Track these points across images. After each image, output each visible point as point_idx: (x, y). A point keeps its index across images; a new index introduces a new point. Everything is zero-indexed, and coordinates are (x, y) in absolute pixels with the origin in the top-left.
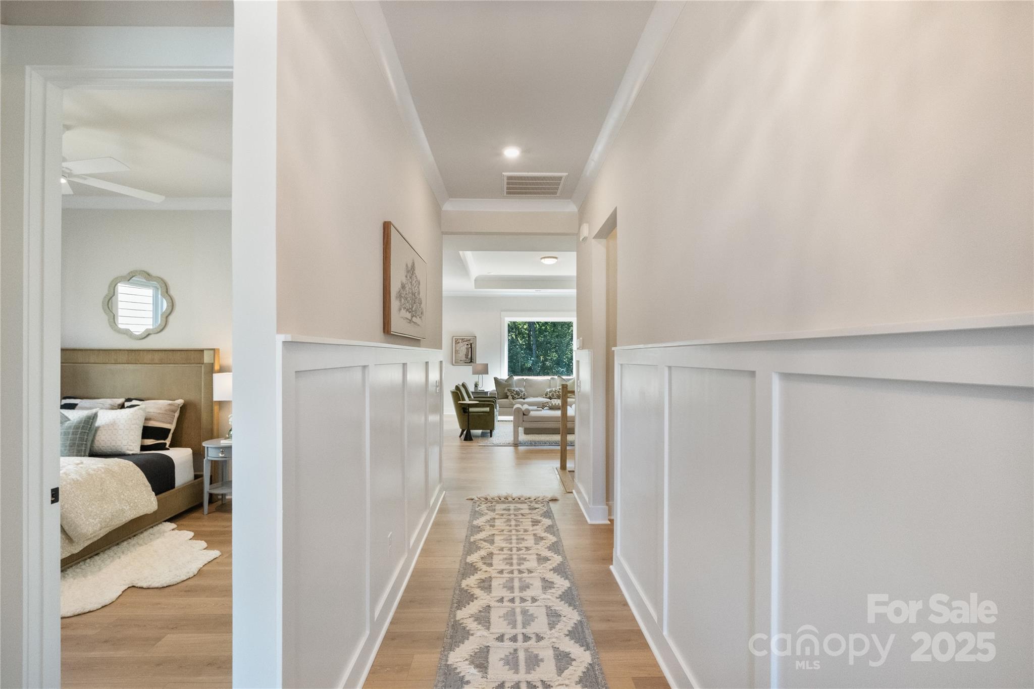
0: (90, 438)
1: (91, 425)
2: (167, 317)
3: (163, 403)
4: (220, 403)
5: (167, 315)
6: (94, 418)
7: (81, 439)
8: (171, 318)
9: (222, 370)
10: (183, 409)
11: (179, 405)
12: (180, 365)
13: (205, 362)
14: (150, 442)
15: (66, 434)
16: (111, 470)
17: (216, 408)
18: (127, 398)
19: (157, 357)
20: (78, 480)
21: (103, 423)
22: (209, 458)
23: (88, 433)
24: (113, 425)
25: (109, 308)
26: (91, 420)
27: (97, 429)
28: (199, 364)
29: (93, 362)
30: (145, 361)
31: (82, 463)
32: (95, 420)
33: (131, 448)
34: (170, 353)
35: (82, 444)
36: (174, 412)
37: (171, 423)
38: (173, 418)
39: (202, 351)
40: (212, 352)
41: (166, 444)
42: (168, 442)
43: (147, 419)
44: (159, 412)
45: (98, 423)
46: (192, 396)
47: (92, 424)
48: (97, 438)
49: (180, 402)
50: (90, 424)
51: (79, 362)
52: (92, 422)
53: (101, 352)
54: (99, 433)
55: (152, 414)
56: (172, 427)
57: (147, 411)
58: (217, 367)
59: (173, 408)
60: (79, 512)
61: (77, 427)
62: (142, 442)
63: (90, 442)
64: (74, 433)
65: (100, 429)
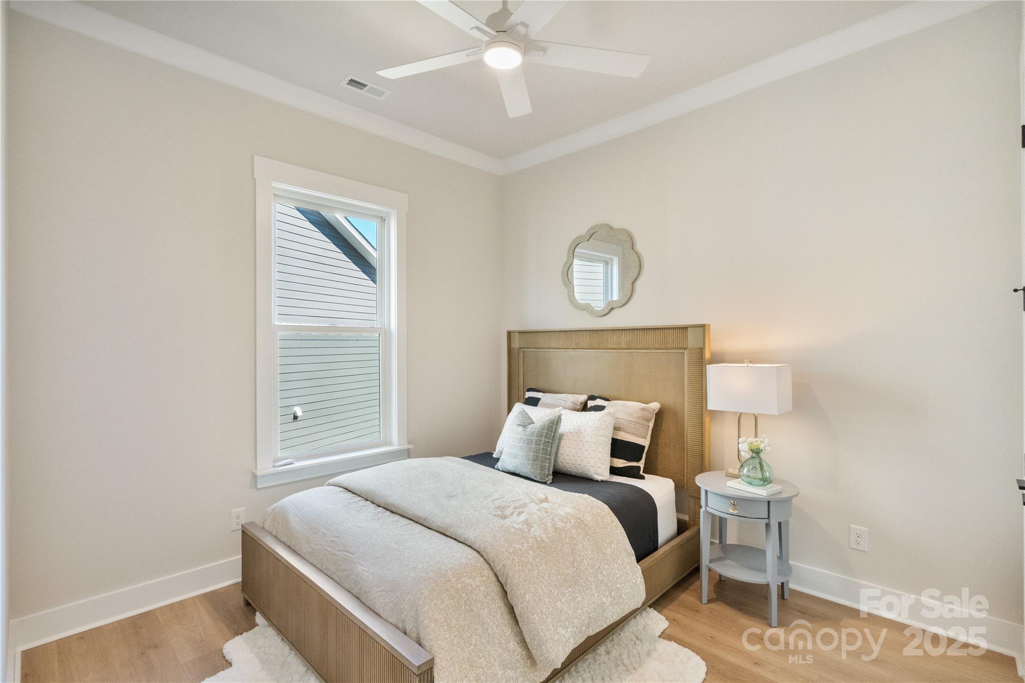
0: (554, 450)
1: (555, 433)
2: (633, 283)
3: (634, 406)
4: (713, 413)
5: (632, 281)
6: (557, 422)
7: (545, 450)
8: (638, 283)
9: (717, 359)
10: (659, 416)
11: (655, 410)
12: (654, 351)
13: (689, 346)
14: (620, 463)
15: (529, 442)
16: (582, 521)
17: (707, 420)
18: (589, 395)
19: (624, 338)
20: (542, 540)
21: (567, 430)
22: (709, 509)
23: (552, 443)
24: (578, 433)
25: (568, 278)
26: (555, 426)
27: (562, 436)
28: (681, 349)
29: (555, 347)
30: (610, 346)
31: (546, 500)
32: (558, 425)
33: (599, 471)
34: (641, 333)
35: (546, 459)
36: (649, 421)
37: (645, 438)
38: (648, 430)
39: (685, 328)
40: (701, 329)
41: (639, 468)
42: (641, 464)
43: (616, 429)
44: (629, 419)
45: (563, 428)
46: (671, 399)
47: (555, 431)
48: (561, 450)
49: (655, 406)
50: (554, 431)
51: (541, 346)
52: (556, 428)
53: (562, 333)
54: (563, 443)
55: (622, 421)
56: (646, 442)
57: (616, 416)
58: (707, 355)
59: (647, 415)
60: (544, 610)
61: (540, 435)
62: (611, 462)
63: (554, 455)
64: (538, 443)
65: (564, 438)
